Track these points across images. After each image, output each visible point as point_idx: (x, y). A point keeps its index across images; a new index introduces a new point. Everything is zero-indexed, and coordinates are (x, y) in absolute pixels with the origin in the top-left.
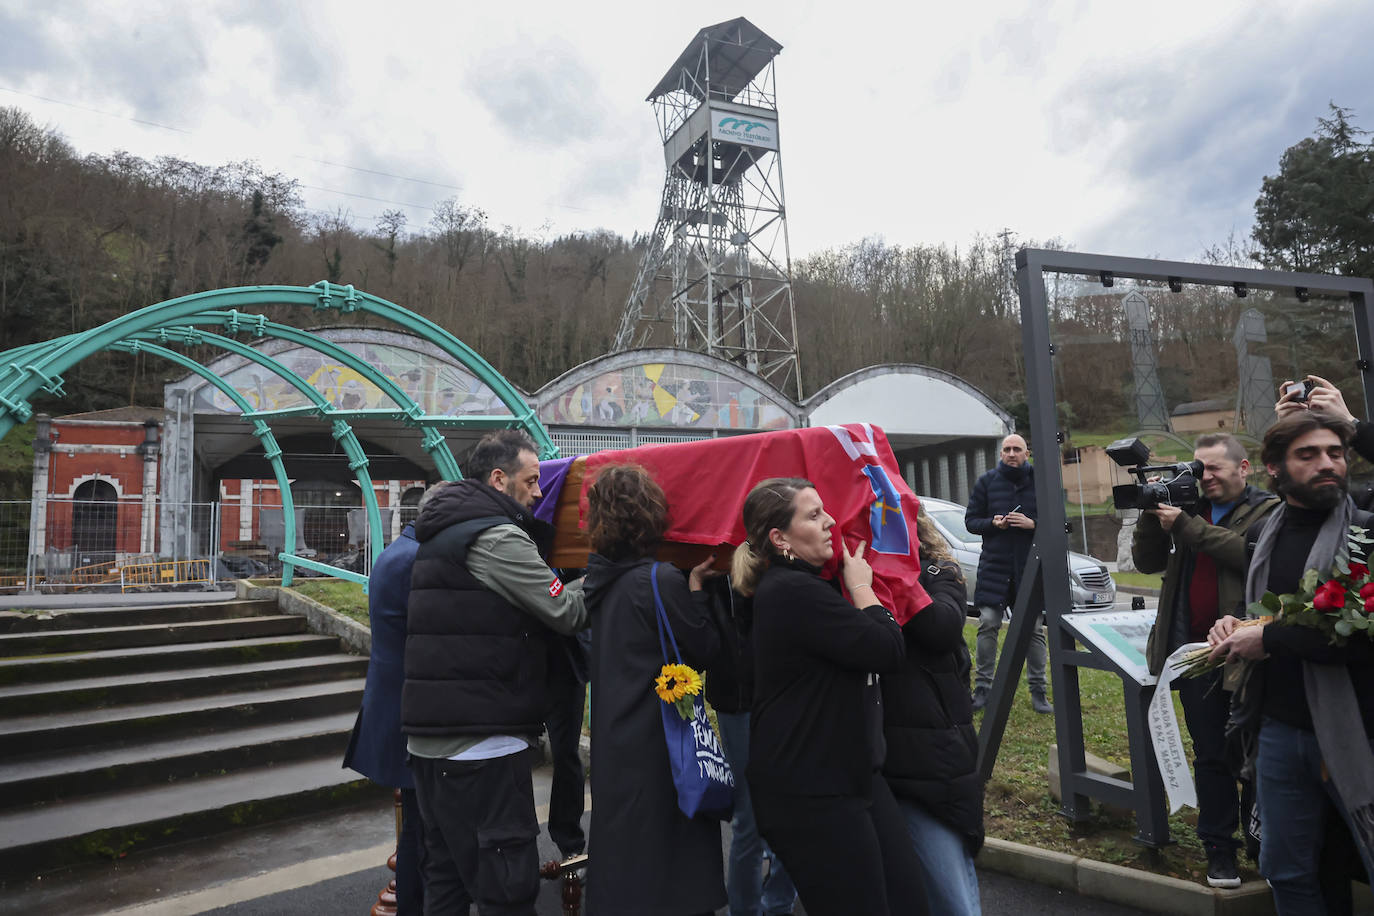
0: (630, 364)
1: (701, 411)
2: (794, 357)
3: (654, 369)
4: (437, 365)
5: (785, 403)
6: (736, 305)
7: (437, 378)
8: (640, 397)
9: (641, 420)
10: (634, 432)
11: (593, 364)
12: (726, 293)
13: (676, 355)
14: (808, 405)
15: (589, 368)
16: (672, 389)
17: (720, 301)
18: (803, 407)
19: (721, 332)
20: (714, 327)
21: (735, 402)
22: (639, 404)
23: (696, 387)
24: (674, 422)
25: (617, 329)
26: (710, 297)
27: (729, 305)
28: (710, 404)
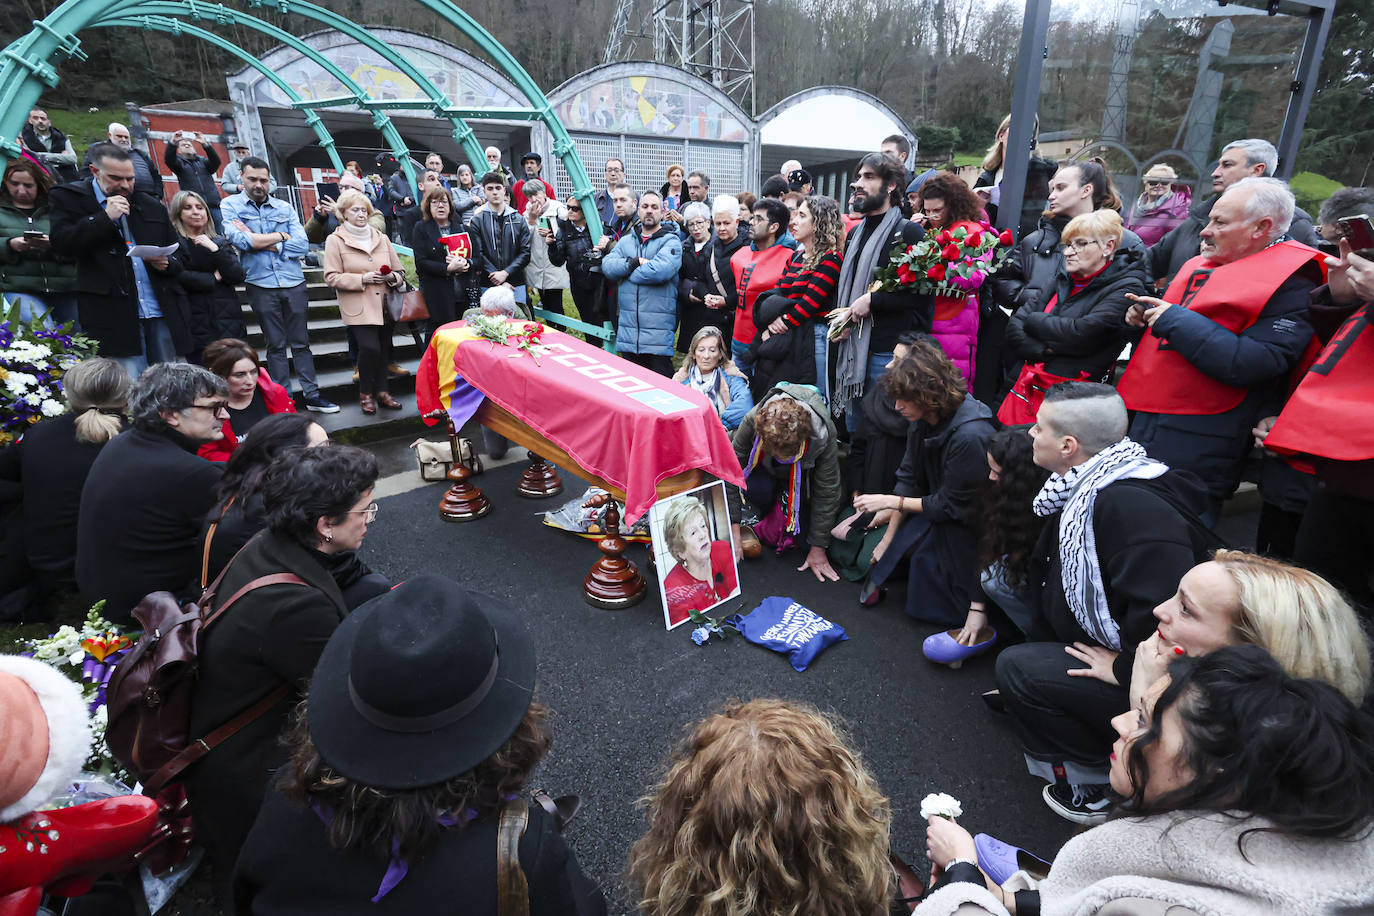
0: (618, 76)
1: (676, 122)
2: (751, 76)
3: (639, 80)
4: (458, 69)
5: (742, 117)
6: (706, 24)
7: (459, 82)
8: (627, 107)
9: (628, 128)
10: (623, 138)
11: (589, 74)
12: (698, 10)
13: (656, 68)
14: (761, 120)
15: (586, 78)
16: (653, 101)
17: (693, 19)
18: (756, 122)
19: (693, 50)
20: (688, 45)
21: (703, 114)
22: (627, 114)
23: (674, 100)
24: (654, 130)
25: (606, 43)
26: (685, 14)
27: (701, 23)
28: (684, 116)
